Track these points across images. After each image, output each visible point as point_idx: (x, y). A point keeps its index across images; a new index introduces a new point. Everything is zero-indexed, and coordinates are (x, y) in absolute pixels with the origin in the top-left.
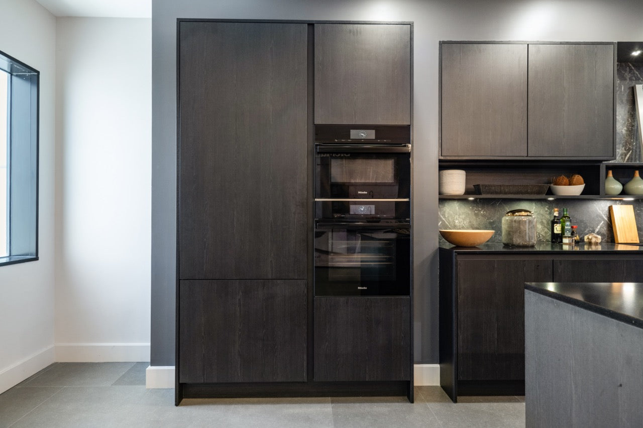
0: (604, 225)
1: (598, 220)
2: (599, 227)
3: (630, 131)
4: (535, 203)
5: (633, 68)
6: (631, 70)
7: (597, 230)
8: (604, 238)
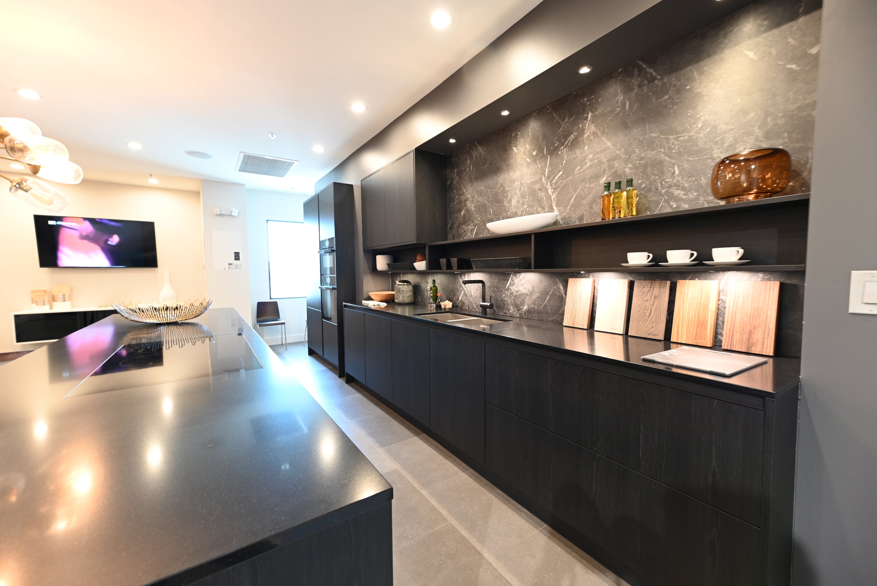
0: (464, 294)
2: (461, 296)
3: (476, 207)
7: (460, 299)
8: (464, 306)
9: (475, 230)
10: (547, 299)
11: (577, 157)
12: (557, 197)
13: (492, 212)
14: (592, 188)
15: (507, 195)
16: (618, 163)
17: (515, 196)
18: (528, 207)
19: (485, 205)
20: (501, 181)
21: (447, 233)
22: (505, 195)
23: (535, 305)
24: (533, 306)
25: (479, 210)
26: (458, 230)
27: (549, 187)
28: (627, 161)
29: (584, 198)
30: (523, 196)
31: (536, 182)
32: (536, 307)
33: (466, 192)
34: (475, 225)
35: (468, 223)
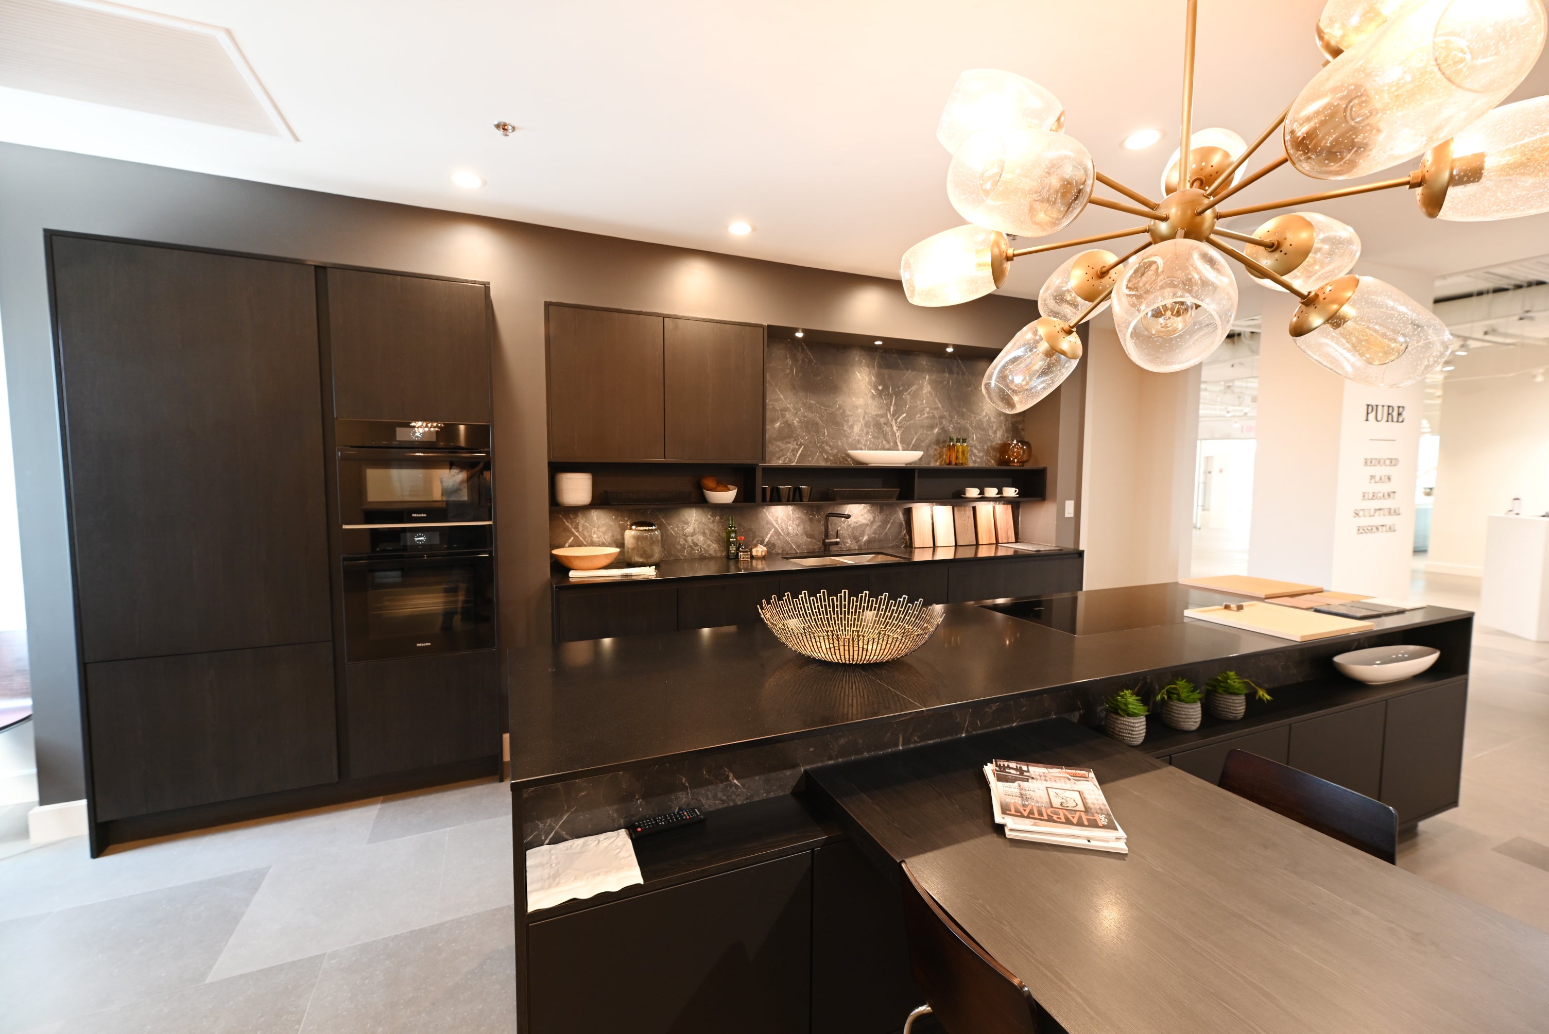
0: (774, 533)
1: (768, 528)
2: (769, 536)
3: (802, 423)
4: (696, 509)
5: (806, 348)
6: (803, 349)
7: (767, 540)
8: (774, 549)
9: (800, 451)
10: (888, 527)
11: (917, 406)
12: (901, 435)
13: (828, 434)
14: (928, 435)
15: (848, 420)
16: (945, 421)
17: (857, 423)
18: (873, 438)
19: (817, 424)
20: (841, 402)
22: (846, 419)
23: (875, 534)
24: (873, 535)
25: (807, 427)
27: (893, 423)
28: (951, 422)
29: (923, 442)
30: (867, 425)
31: (881, 416)
32: (877, 536)
33: (785, 399)
34: (799, 445)
35: (787, 440)
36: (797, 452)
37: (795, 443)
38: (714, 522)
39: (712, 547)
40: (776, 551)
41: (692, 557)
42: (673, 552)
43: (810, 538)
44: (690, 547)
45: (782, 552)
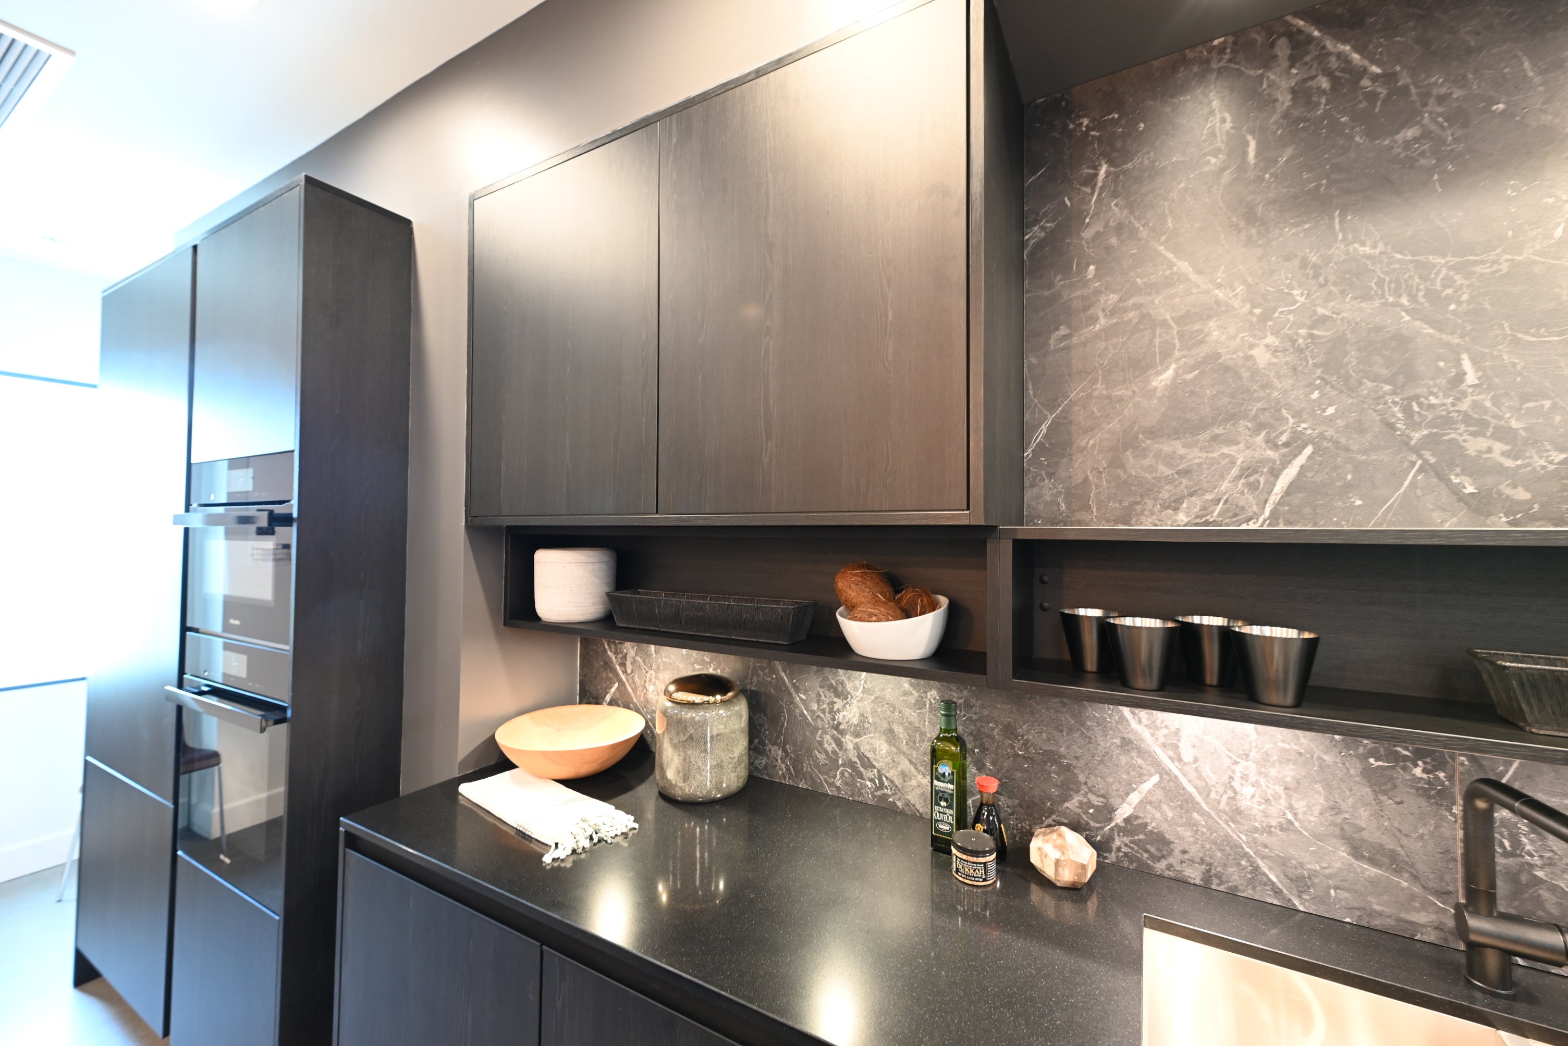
0: (1158, 792)
1: (1133, 767)
2: (1135, 798)
5: (1316, 33)
7: (1125, 811)
8: (1163, 857)
9: (1289, 474)
19: (1402, 341)
21: (1022, 472)
26: (1116, 463)
33: (1200, 272)
34: (1286, 445)
35: (1218, 431)
36: (1275, 474)
37: (1260, 439)
38: (919, 704)
39: (914, 783)
40: (1169, 867)
41: (856, 798)
42: (806, 768)
43: (1372, 861)
44: (852, 764)
45: (1207, 877)
